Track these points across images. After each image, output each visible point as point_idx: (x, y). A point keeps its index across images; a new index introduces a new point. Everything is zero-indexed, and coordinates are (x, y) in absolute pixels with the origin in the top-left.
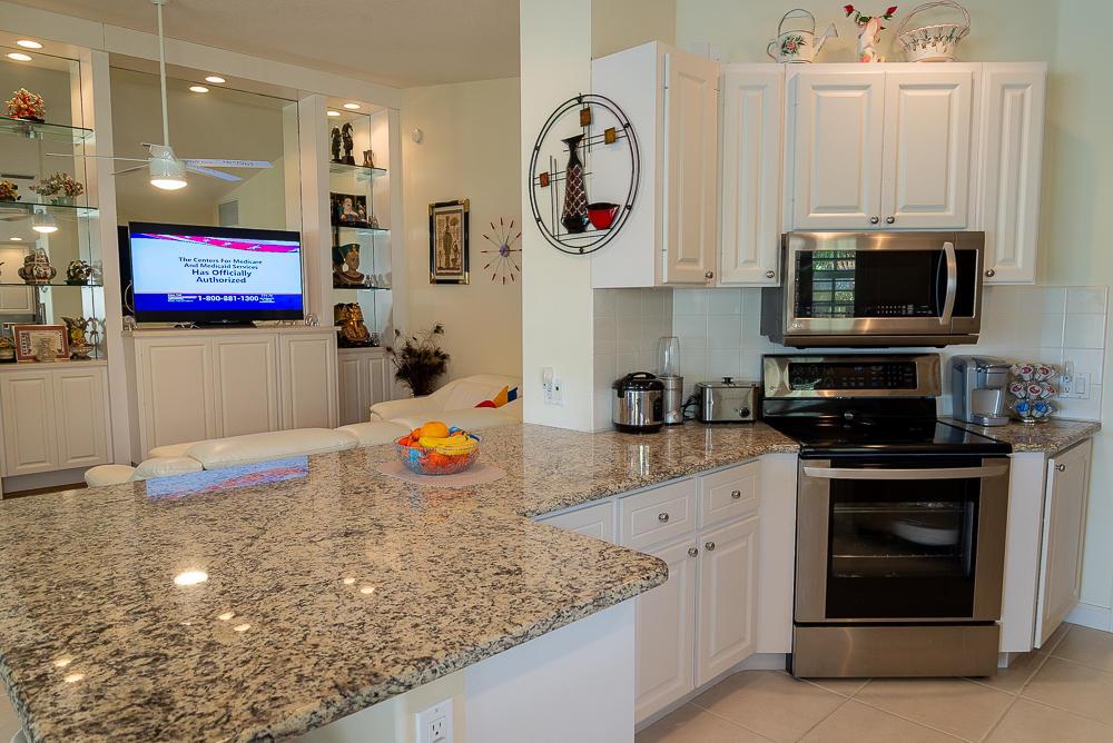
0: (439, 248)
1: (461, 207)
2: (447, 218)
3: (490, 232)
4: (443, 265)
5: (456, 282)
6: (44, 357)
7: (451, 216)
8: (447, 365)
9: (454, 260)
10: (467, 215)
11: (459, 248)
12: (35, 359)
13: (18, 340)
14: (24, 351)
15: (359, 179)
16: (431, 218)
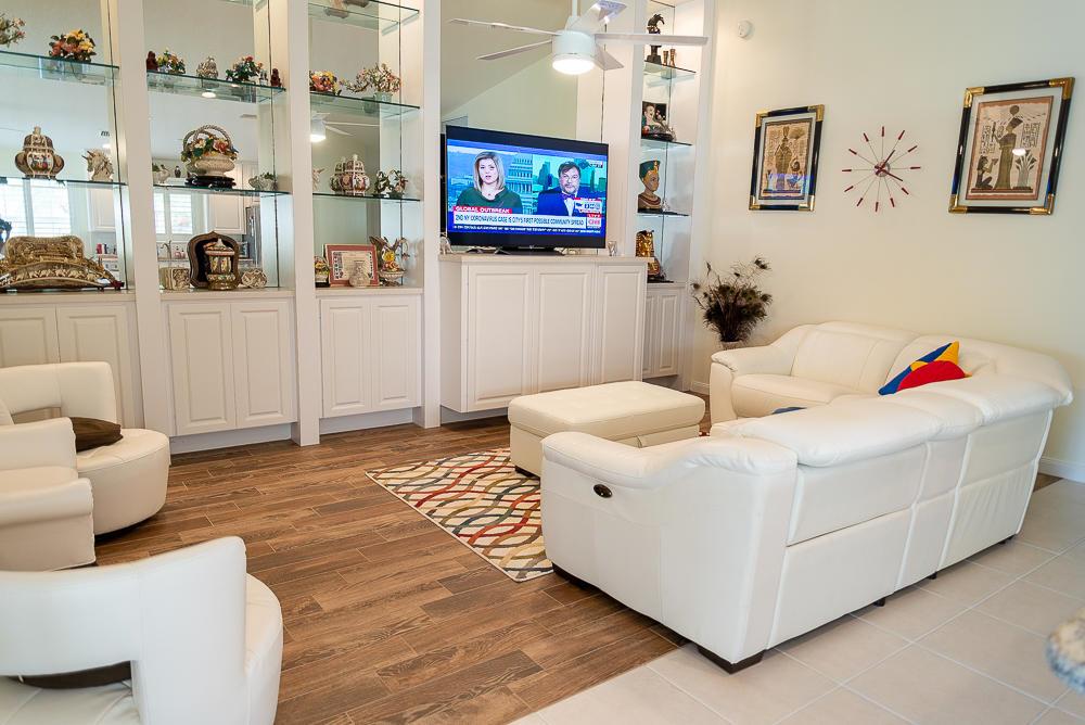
0: (768, 164)
1: (812, 115)
2: (786, 130)
3: (860, 145)
4: (772, 186)
5: (795, 208)
6: (359, 283)
7: (792, 127)
8: (767, 308)
9: (792, 183)
10: (819, 125)
11: (802, 165)
12: (348, 284)
13: (330, 261)
14: (336, 273)
15: (651, 85)
16: (758, 130)
